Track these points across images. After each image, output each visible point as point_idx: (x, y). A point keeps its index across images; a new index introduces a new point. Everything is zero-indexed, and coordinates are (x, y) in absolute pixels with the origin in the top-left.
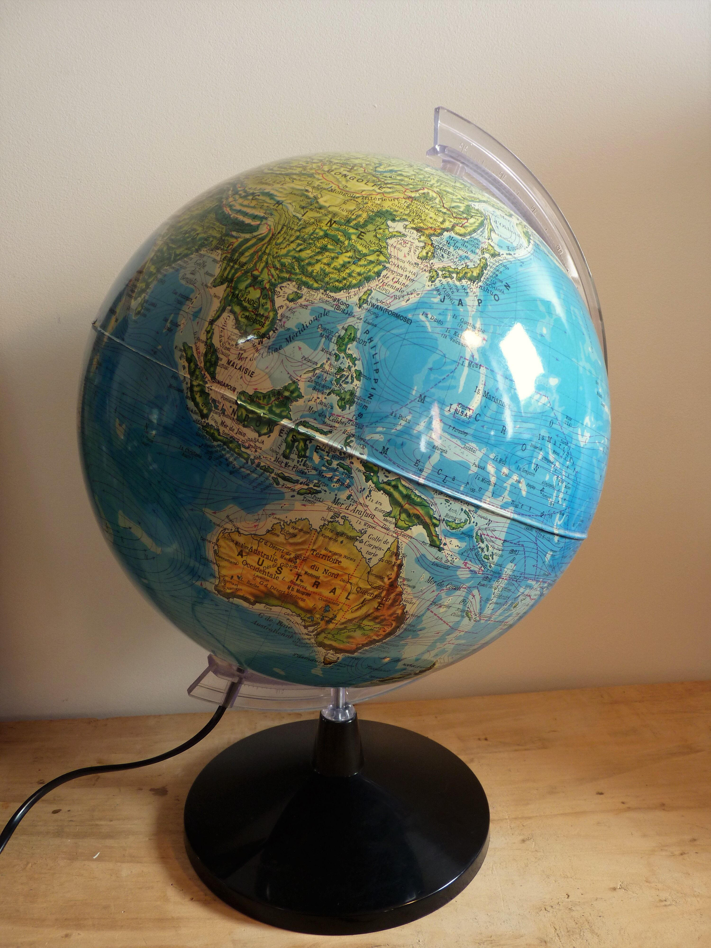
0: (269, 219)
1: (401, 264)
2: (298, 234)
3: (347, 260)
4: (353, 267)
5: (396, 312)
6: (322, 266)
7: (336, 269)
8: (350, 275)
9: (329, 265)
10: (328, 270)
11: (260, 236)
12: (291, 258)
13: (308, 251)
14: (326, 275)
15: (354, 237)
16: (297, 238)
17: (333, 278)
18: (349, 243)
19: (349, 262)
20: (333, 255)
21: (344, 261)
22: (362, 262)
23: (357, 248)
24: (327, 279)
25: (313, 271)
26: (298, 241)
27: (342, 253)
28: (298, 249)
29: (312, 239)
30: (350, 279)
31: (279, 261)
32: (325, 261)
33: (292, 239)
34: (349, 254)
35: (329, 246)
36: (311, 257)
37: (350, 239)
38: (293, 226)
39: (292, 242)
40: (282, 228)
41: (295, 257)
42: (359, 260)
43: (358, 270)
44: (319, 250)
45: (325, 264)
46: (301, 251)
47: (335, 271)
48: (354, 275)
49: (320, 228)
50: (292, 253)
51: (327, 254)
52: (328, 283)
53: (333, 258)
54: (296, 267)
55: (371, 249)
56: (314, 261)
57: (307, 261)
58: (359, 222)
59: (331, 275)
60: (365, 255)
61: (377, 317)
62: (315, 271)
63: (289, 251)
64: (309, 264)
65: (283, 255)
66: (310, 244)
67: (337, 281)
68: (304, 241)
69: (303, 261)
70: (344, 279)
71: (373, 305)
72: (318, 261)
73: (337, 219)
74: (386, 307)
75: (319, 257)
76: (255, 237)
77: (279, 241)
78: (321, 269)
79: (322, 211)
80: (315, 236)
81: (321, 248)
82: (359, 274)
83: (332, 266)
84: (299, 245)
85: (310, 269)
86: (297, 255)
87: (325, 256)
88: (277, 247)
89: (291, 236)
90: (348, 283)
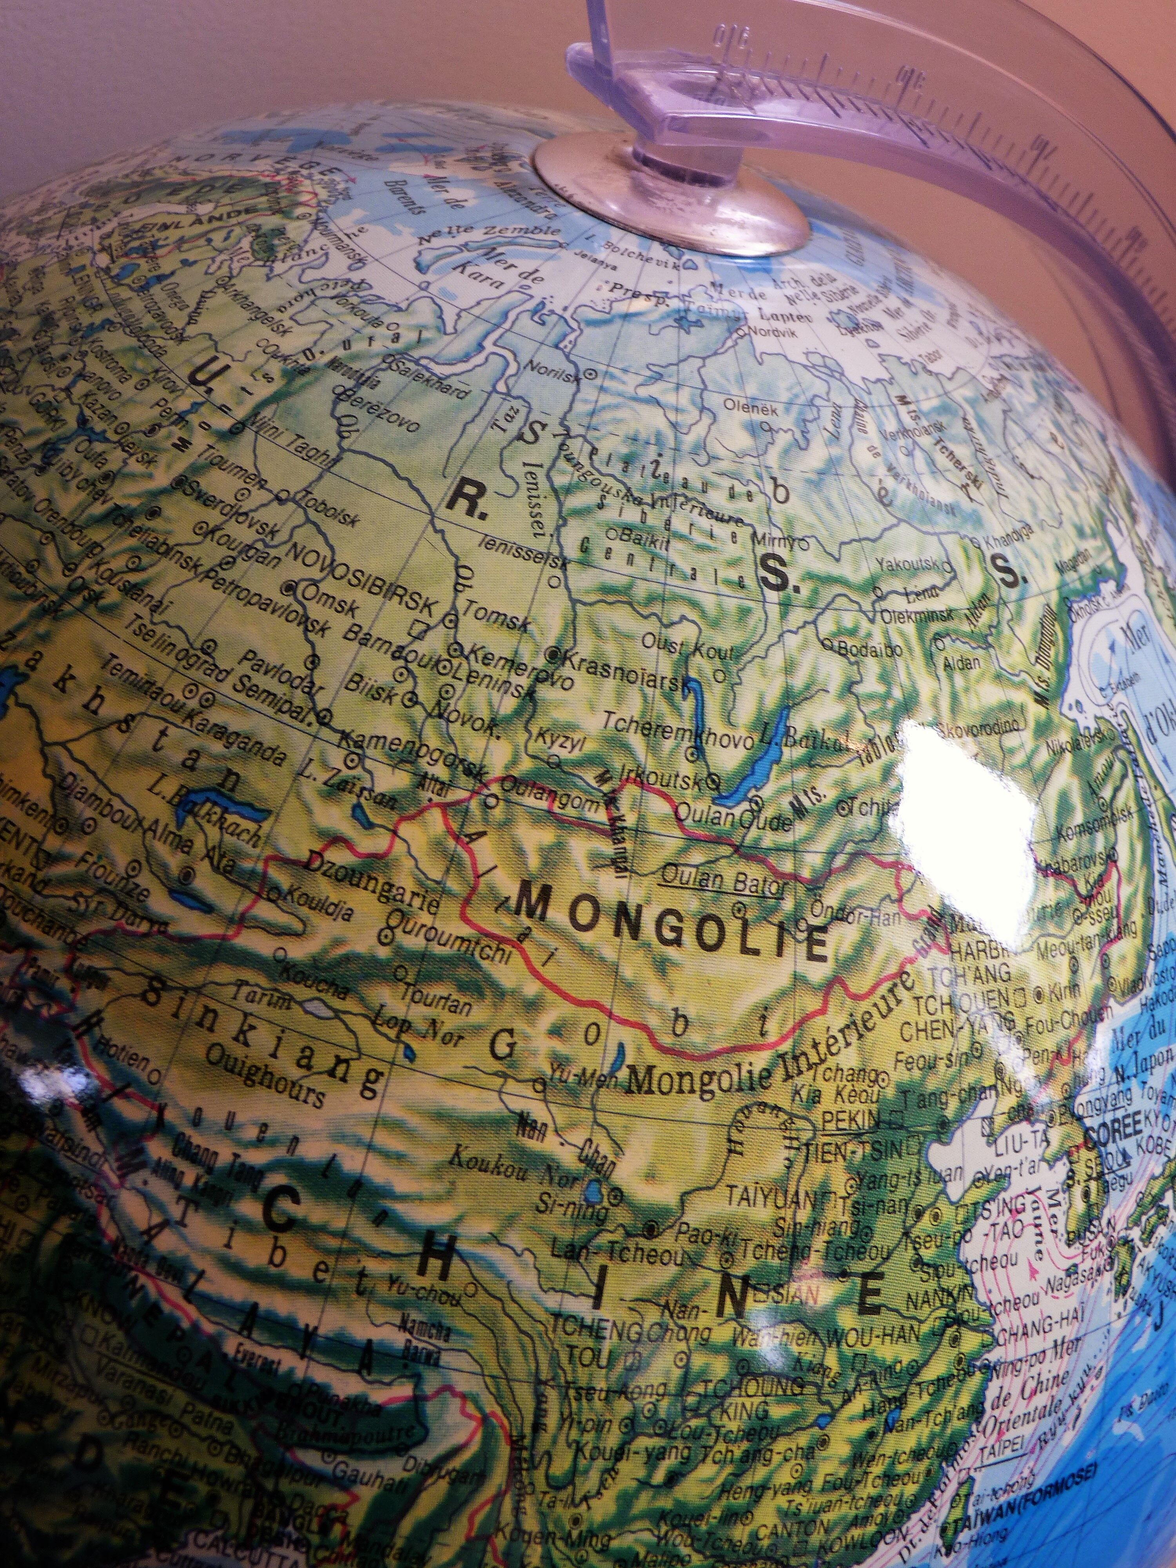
0: (446, 1359)
1: (1030, 1315)
2: (623, 1407)
3: (859, 1429)
4: (892, 1444)
5: (1052, 1481)
6: (782, 1501)
7: (835, 1488)
8: (889, 1478)
9: (803, 1485)
10: (805, 1503)
11: (457, 1463)
12: (647, 1524)
13: (707, 1470)
14: (807, 1524)
15: (847, 1319)
16: (632, 1426)
17: (836, 1524)
18: (841, 1358)
19: (871, 1435)
20: (803, 1440)
21: (851, 1441)
22: (915, 1404)
23: (875, 1361)
24: (817, 1538)
25: (755, 1537)
26: (643, 1443)
27: (832, 1416)
28: (659, 1477)
29: (696, 1412)
30: (895, 1491)
31: (604, 1551)
32: (785, 1477)
33: (612, 1439)
34: (860, 1402)
35: (778, 1412)
36: (725, 1489)
37: (836, 1336)
38: (583, 1377)
39: (620, 1454)
40: (540, 1398)
41: (662, 1516)
42: (901, 1402)
43: (909, 1441)
44: (745, 1445)
45: (789, 1489)
46: (673, 1479)
47: (834, 1496)
48: (900, 1469)
49: (705, 1344)
50: (643, 1503)
51: (781, 1445)
52: (824, 1548)
53: (809, 1454)
54: (684, 1551)
55: (925, 1328)
56: (742, 1500)
57: (716, 1512)
58: (835, 1231)
59: (826, 1517)
60: (915, 1369)
61: (1004, 1539)
62: (763, 1532)
63: (626, 1500)
64: (731, 1517)
65: (606, 1526)
66: (696, 1435)
67: (856, 1522)
68: (668, 1432)
69: (700, 1517)
70: (875, 1501)
71: (986, 1518)
72: (758, 1492)
73: (745, 1265)
74: (1024, 1491)
75: (758, 1474)
76: (433, 1468)
77: (561, 1465)
78: (784, 1514)
79: (666, 1241)
80: (700, 1389)
81: (749, 1434)
82: (918, 1455)
83: (818, 1482)
84: (654, 1458)
85: (740, 1533)
86: (665, 1503)
87: (777, 1459)
88: (563, 1495)
89: (599, 1427)
90: (893, 1509)
